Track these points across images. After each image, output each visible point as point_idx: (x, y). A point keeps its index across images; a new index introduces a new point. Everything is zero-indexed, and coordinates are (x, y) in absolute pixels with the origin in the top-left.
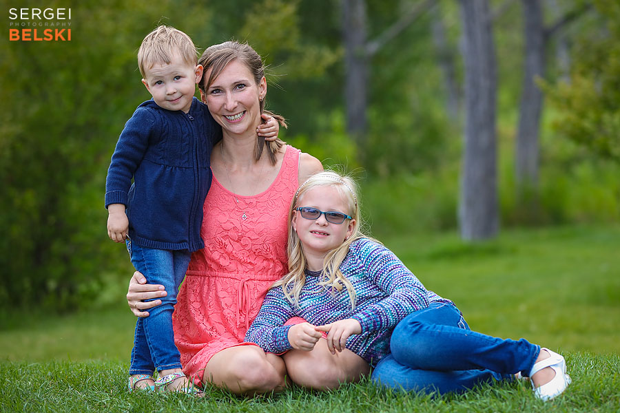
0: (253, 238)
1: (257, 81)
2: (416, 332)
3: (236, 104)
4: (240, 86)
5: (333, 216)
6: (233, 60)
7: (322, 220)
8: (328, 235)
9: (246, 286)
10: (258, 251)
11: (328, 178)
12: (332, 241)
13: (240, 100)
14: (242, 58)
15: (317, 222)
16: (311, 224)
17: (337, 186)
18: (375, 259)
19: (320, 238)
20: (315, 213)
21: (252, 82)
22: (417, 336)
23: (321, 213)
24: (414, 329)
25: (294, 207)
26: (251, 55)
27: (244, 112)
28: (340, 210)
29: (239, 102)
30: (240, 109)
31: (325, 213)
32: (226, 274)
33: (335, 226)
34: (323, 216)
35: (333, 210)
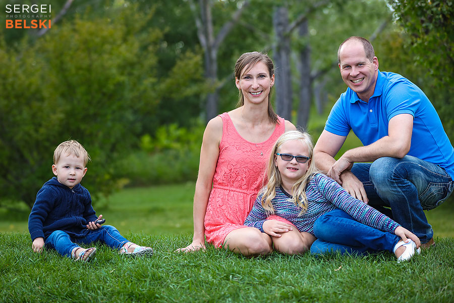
1: (271, 76)
2: (325, 222)
3: (259, 86)
4: (261, 76)
5: (300, 158)
6: (260, 61)
7: (294, 161)
8: (298, 170)
9: (252, 198)
11: (294, 135)
12: (300, 174)
13: (261, 84)
14: (265, 60)
15: (291, 162)
16: (287, 163)
17: (301, 140)
19: (293, 172)
20: (288, 157)
21: (268, 75)
22: (325, 224)
23: (293, 157)
24: (325, 220)
26: (269, 60)
27: (262, 91)
28: (304, 154)
29: (260, 85)
30: (260, 89)
31: (296, 157)
33: (302, 164)
34: (294, 159)
35: (300, 155)
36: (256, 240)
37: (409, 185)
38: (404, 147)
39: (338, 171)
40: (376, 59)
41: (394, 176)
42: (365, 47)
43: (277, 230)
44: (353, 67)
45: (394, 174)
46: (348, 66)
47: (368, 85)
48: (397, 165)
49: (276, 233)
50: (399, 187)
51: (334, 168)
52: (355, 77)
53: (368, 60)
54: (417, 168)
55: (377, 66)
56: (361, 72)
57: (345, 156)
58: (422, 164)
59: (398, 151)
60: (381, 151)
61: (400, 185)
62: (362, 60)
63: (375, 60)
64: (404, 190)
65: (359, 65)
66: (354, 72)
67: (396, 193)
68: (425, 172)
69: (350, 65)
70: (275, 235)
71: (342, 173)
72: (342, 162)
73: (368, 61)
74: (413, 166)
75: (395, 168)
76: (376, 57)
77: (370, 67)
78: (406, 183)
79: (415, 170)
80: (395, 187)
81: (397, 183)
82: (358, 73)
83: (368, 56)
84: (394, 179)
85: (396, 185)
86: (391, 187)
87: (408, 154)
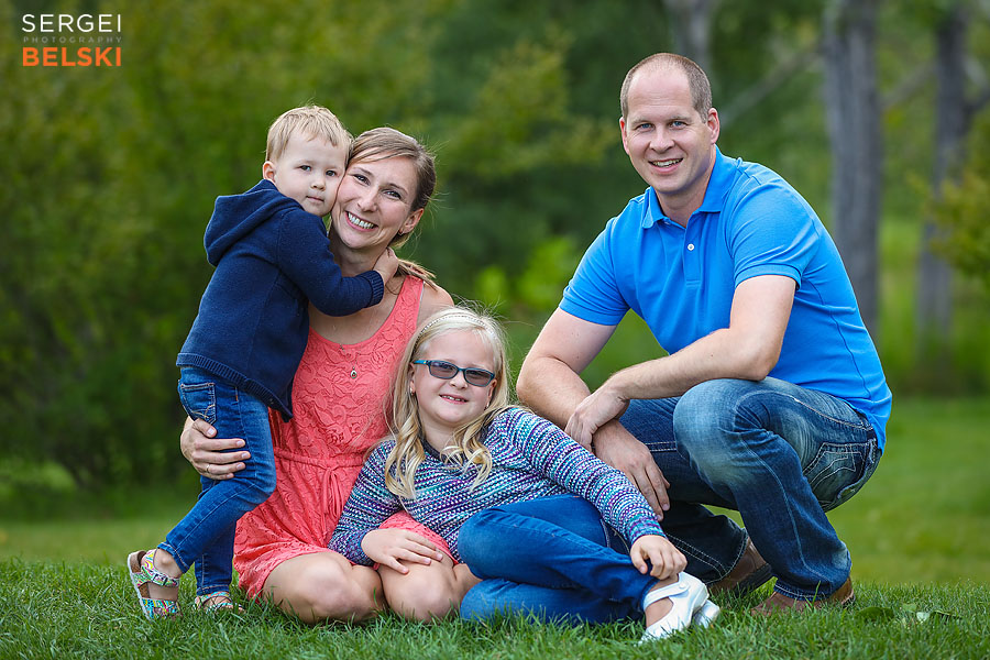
0: (349, 406)
5: (473, 374)
7: (459, 380)
8: (466, 401)
9: (333, 478)
10: (355, 426)
11: (461, 319)
12: (469, 411)
15: (452, 382)
16: (444, 384)
18: (540, 439)
19: (454, 405)
20: (447, 369)
23: (458, 370)
25: (413, 360)
28: (484, 366)
31: (464, 370)
32: (305, 458)
33: (477, 390)
34: (460, 375)
35: (473, 366)
36: (331, 584)
37: (772, 440)
38: (766, 354)
39: (590, 421)
40: (714, 114)
41: (736, 423)
42: (692, 84)
43: (404, 554)
44: (660, 128)
45: (737, 416)
46: (646, 125)
47: (691, 179)
48: (744, 397)
49: (399, 560)
50: (751, 447)
51: (581, 416)
52: (663, 152)
53: (697, 114)
54: (792, 406)
55: (716, 134)
56: (676, 144)
57: (612, 385)
58: (801, 398)
59: (751, 365)
60: (710, 364)
61: (752, 442)
62: (685, 113)
63: (712, 118)
64: (763, 452)
65: (674, 123)
66: (660, 139)
67: (746, 464)
68: (811, 416)
69: (651, 120)
70: (397, 565)
71: (600, 429)
72: (602, 402)
73: (697, 117)
74: (783, 402)
75: (738, 403)
76: (713, 110)
77: (700, 133)
78: (765, 437)
79: (788, 411)
80: (741, 449)
81: (745, 438)
82: (672, 144)
83: (698, 106)
84: (736, 431)
85: (744, 444)
86: (732, 449)
87: (772, 373)
